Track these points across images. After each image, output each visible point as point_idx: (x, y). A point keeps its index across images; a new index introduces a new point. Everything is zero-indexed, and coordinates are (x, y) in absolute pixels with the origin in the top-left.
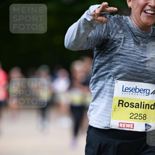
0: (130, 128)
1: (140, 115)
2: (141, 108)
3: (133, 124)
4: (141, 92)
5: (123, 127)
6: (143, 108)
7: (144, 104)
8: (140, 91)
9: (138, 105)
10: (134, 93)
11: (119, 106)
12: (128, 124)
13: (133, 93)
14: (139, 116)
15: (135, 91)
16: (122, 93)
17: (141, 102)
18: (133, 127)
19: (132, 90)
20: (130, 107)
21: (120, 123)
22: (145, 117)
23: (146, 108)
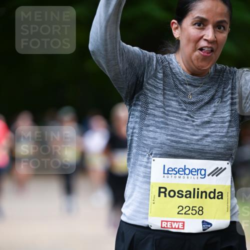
0: (178, 228)
1: (194, 208)
2: (194, 197)
3: (184, 222)
4: (193, 173)
5: (168, 226)
6: (198, 197)
7: (198, 192)
8: (192, 172)
9: (190, 194)
10: (182, 176)
11: (159, 196)
12: (175, 223)
13: (180, 175)
14: (192, 210)
16: (164, 177)
17: (194, 189)
18: (184, 226)
19: (179, 171)
20: (178, 196)
21: (162, 221)
22: (200, 211)
23: (201, 198)
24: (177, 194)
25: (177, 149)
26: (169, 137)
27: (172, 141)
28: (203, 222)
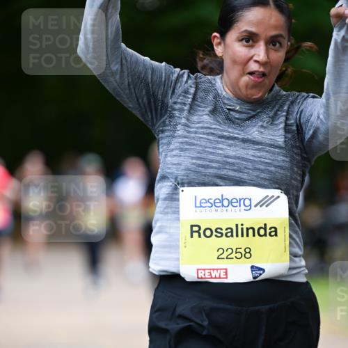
0: (220, 278)
1: (238, 250)
2: (237, 236)
3: (226, 269)
4: (234, 204)
5: (207, 276)
6: (242, 236)
7: (242, 229)
8: (232, 203)
9: (232, 232)
10: (219, 209)
11: (192, 237)
12: (215, 271)
13: (216, 208)
14: (236, 253)
15: (220, 204)
16: (196, 211)
17: (237, 225)
18: (226, 274)
19: (214, 203)
20: (216, 236)
21: (198, 270)
22: (248, 253)
23: (248, 236)
24: (214, 233)
25: (205, 175)
26: (194, 161)
27: (199, 166)
28: (252, 267)
